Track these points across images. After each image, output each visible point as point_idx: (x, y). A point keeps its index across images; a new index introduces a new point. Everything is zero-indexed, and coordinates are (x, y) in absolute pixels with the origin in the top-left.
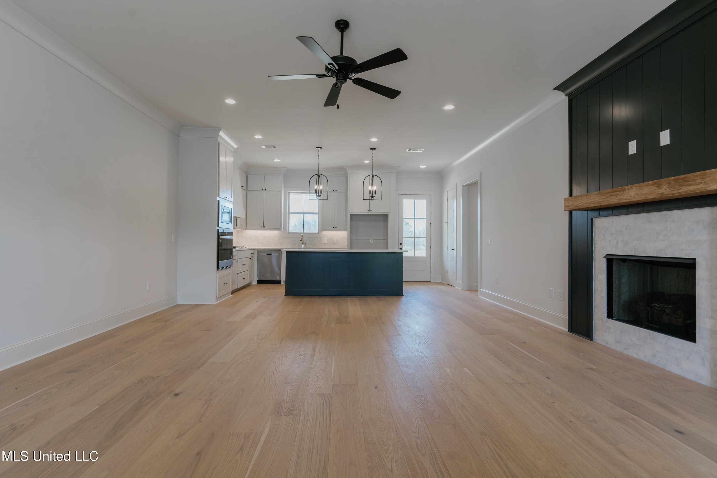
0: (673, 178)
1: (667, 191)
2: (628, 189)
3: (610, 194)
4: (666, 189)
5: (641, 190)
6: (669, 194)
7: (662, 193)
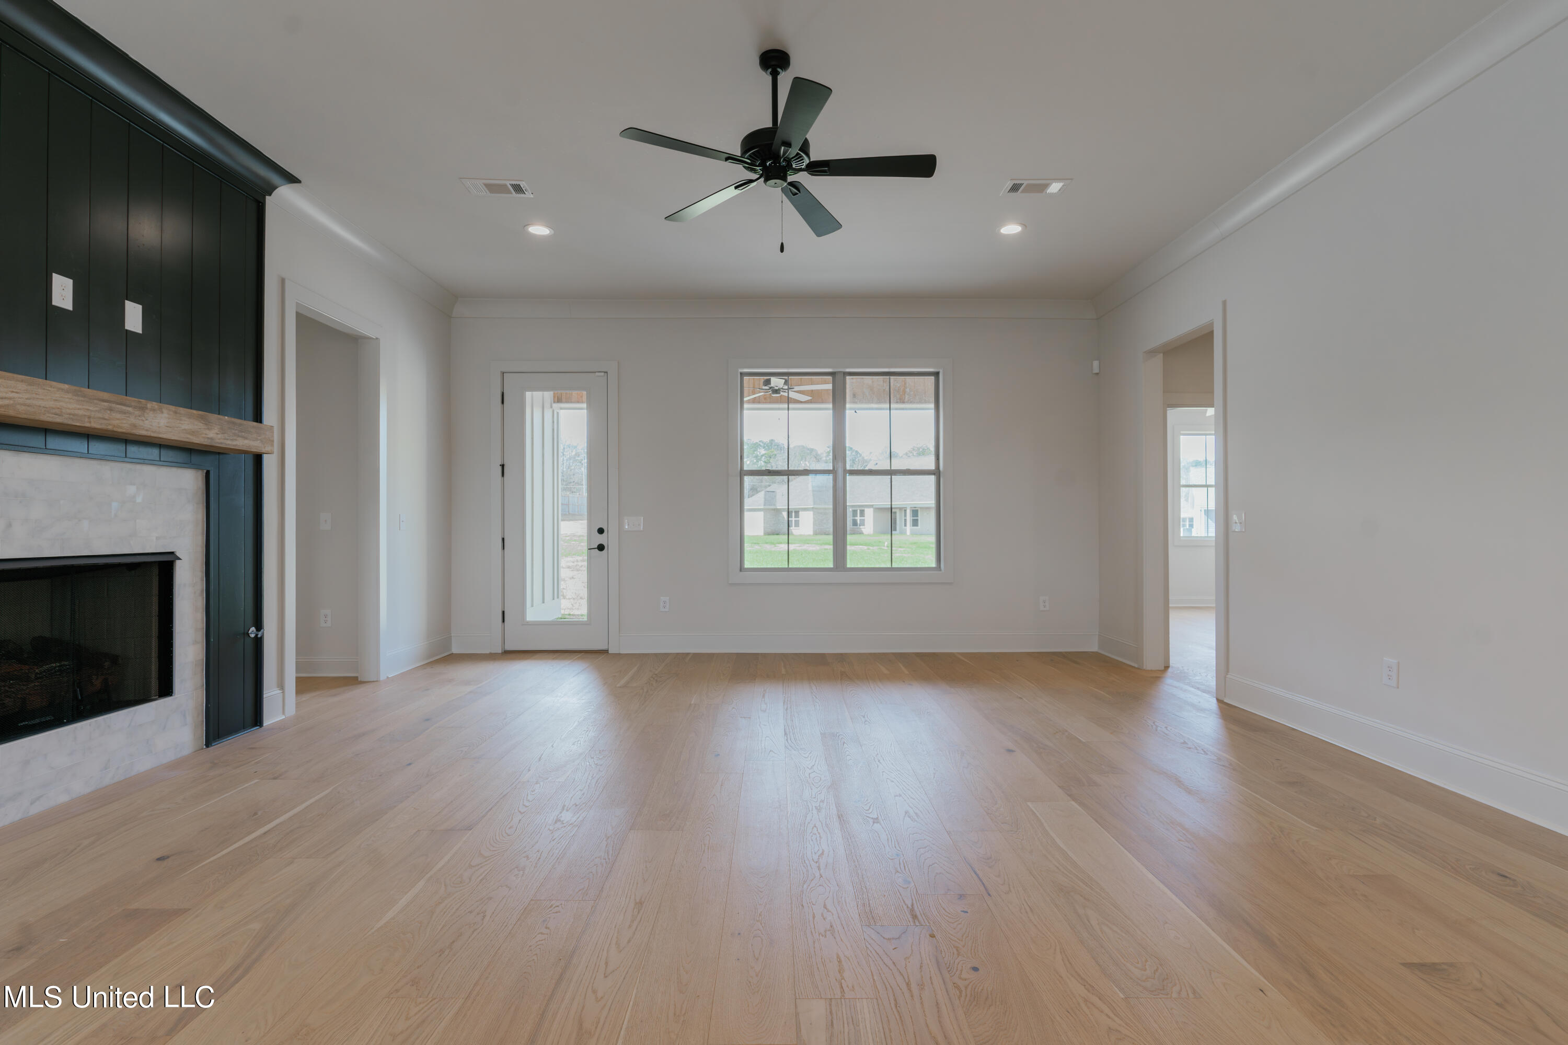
0: (226, 417)
1: (219, 436)
2: (153, 410)
3: (110, 404)
4: (218, 434)
5: (178, 422)
6: (221, 443)
7: (212, 439)
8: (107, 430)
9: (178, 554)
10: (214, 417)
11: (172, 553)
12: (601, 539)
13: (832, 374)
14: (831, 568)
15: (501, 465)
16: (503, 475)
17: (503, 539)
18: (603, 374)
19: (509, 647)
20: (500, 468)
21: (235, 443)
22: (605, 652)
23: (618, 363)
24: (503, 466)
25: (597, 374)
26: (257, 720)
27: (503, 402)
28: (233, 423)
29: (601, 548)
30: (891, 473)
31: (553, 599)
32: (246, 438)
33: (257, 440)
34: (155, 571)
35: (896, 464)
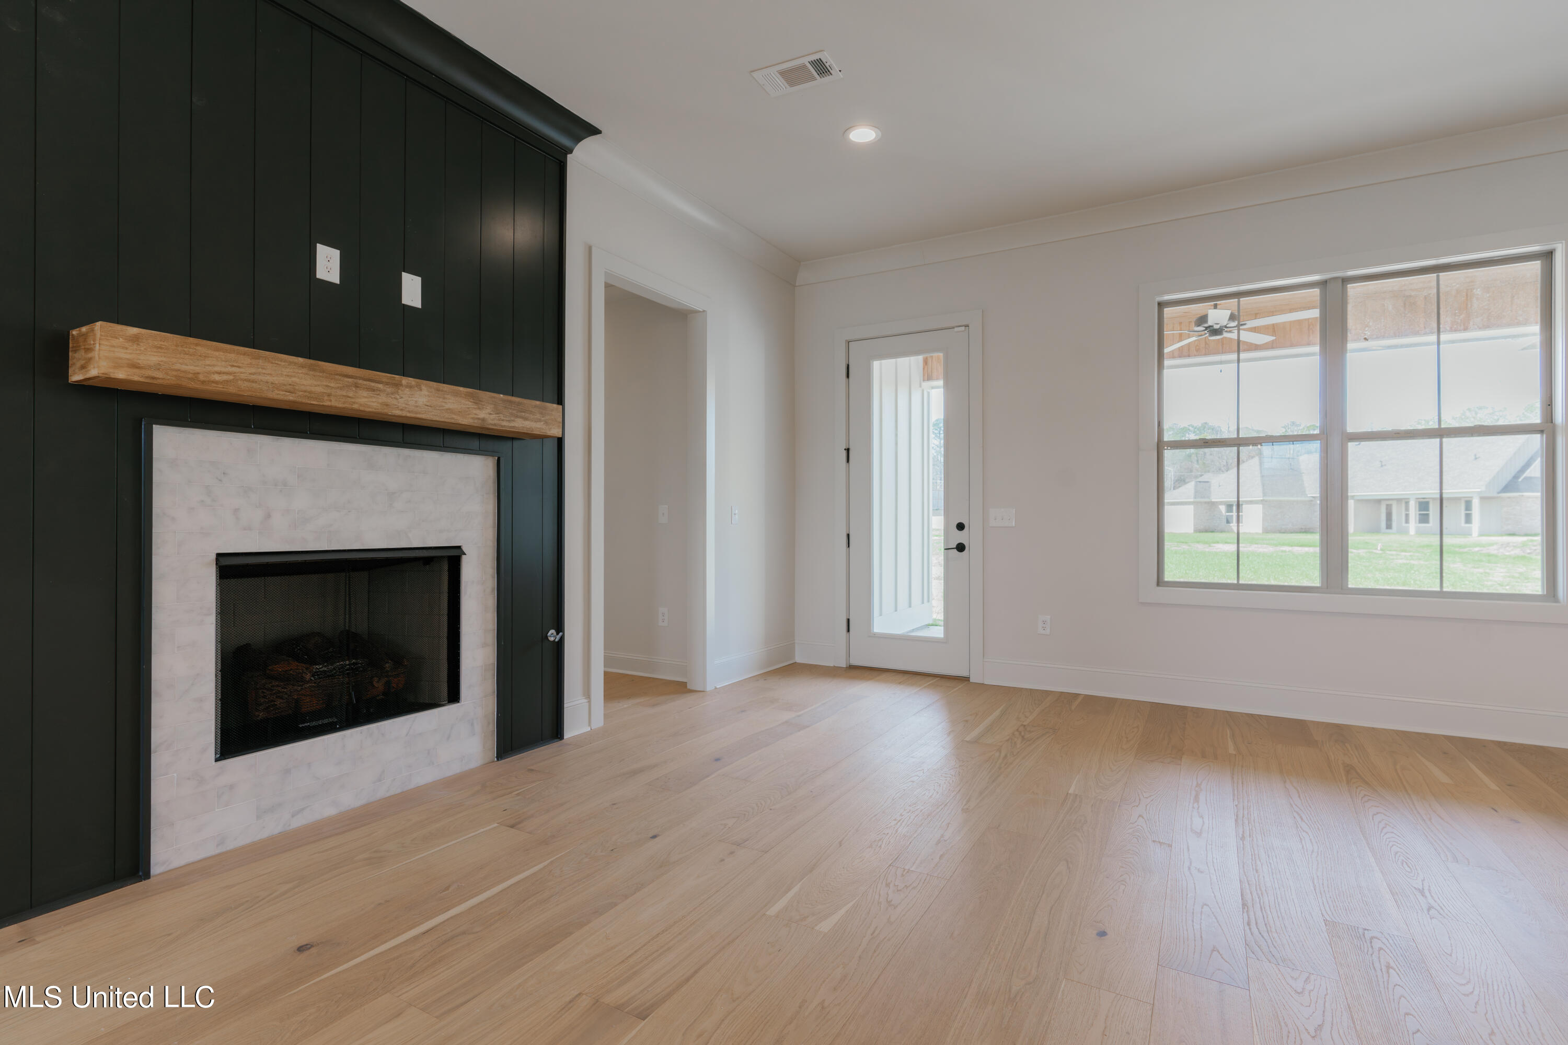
0: (502, 395)
1: (493, 417)
2: (410, 387)
3: (355, 381)
4: (490, 414)
5: (441, 400)
6: (495, 425)
7: (483, 420)
8: (352, 409)
9: (464, 549)
10: (485, 395)
11: (459, 547)
12: (961, 537)
13: (1323, 284)
14: (1317, 588)
15: (845, 449)
16: (848, 461)
17: (848, 535)
18: (963, 328)
19: (855, 662)
20: (845, 453)
21: (512, 424)
22: (966, 679)
23: (983, 312)
24: (848, 450)
25: (956, 329)
26: (556, 732)
27: (848, 376)
28: (511, 402)
29: (961, 548)
30: (1441, 433)
31: (923, 603)
32: (526, 419)
33: (540, 421)
34: (445, 567)
35: (1449, 422)
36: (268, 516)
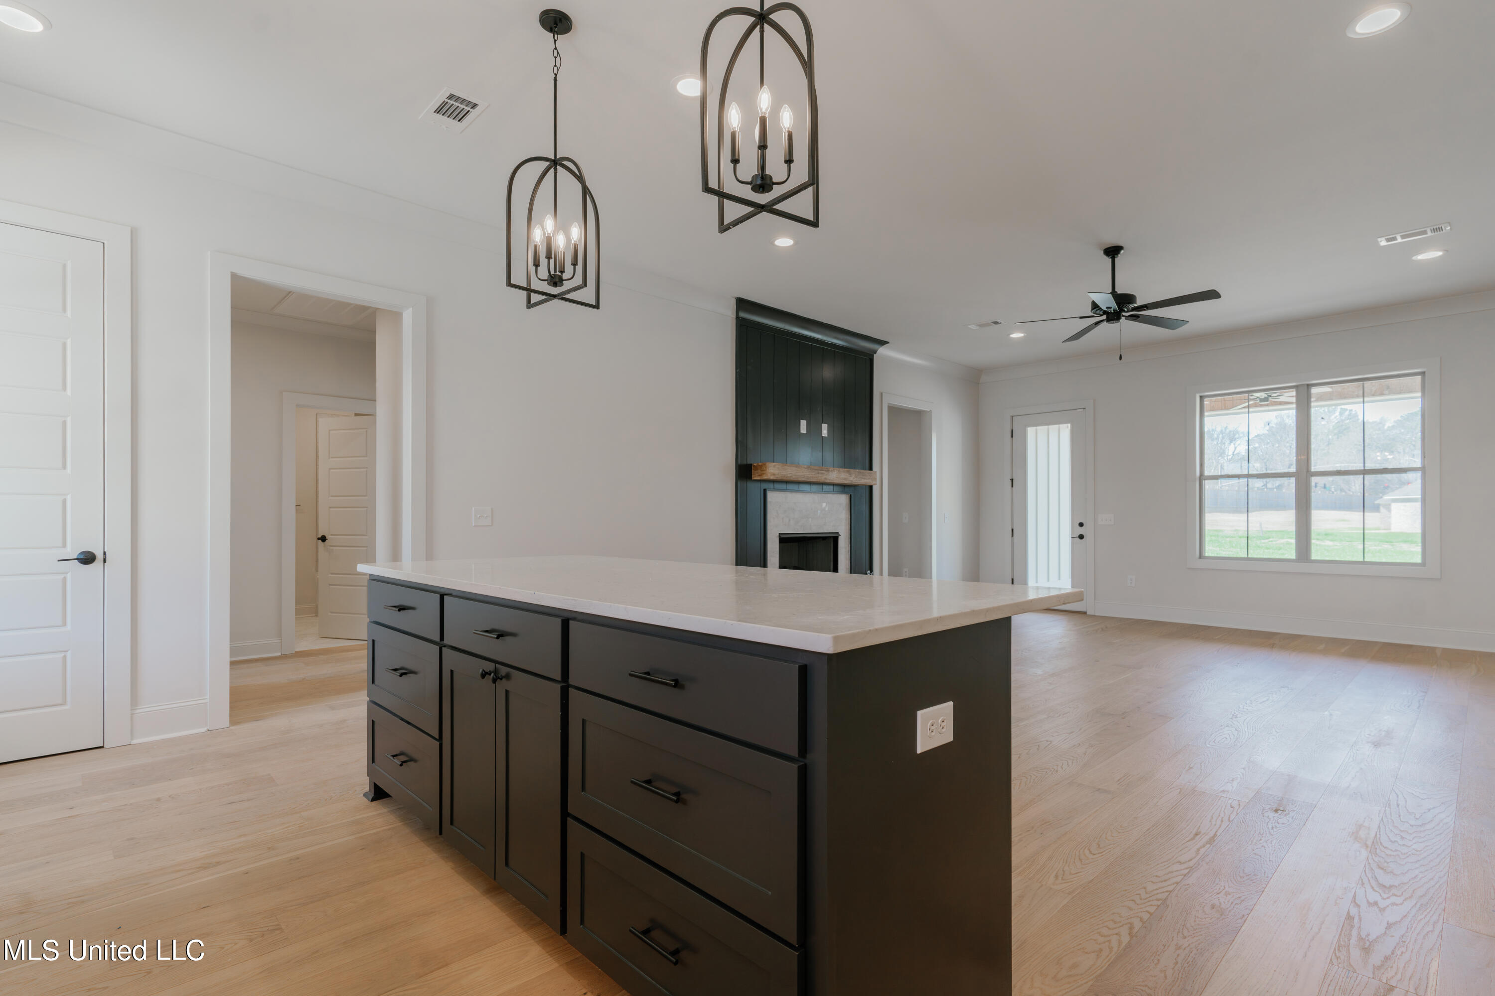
0: (857, 470)
1: (855, 479)
2: (831, 471)
5: (840, 475)
6: (856, 482)
7: (852, 481)
9: (840, 533)
10: (852, 471)
11: (838, 533)
12: (1081, 531)
13: (1297, 388)
14: (1294, 559)
15: (1010, 479)
16: (1012, 486)
17: (1013, 530)
18: (1082, 410)
20: (1010, 481)
21: (861, 482)
22: (1085, 613)
23: (1094, 400)
24: (1012, 480)
25: (1078, 410)
27: (1012, 437)
28: (861, 472)
29: (1081, 537)
30: (1364, 472)
32: (865, 479)
33: (869, 479)
34: (832, 541)
35: (1370, 465)
36: (790, 520)
